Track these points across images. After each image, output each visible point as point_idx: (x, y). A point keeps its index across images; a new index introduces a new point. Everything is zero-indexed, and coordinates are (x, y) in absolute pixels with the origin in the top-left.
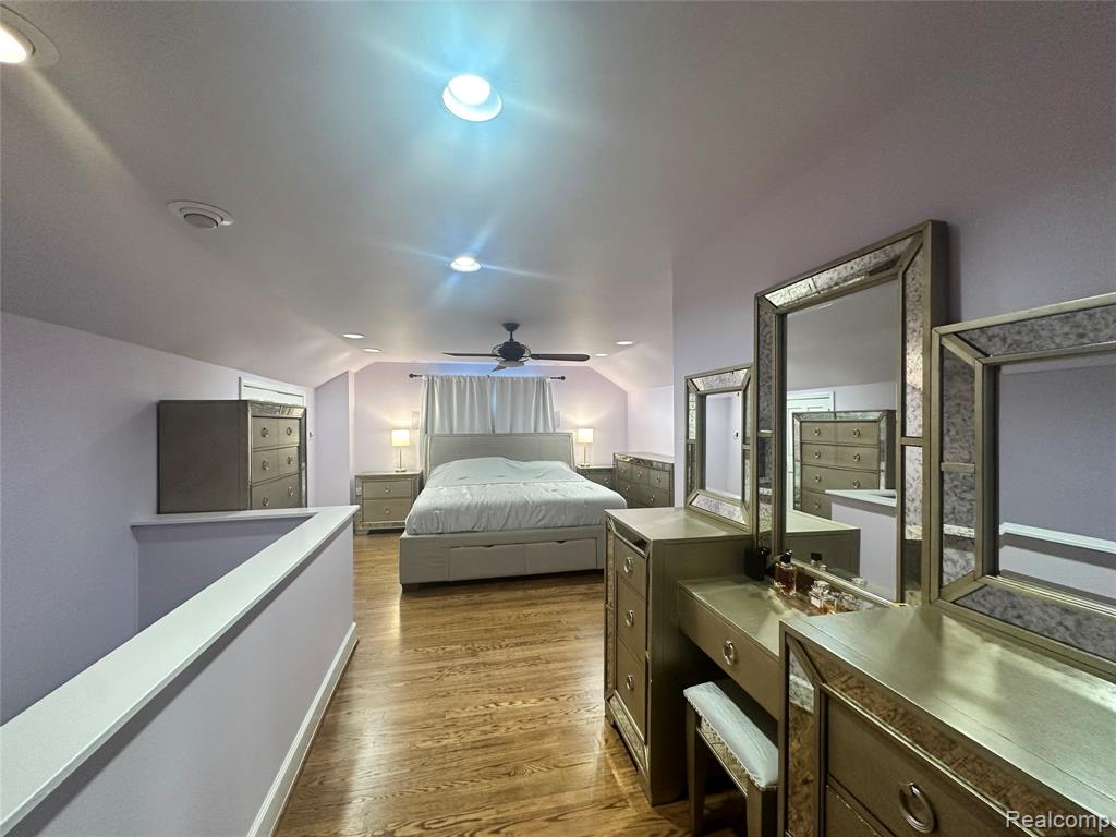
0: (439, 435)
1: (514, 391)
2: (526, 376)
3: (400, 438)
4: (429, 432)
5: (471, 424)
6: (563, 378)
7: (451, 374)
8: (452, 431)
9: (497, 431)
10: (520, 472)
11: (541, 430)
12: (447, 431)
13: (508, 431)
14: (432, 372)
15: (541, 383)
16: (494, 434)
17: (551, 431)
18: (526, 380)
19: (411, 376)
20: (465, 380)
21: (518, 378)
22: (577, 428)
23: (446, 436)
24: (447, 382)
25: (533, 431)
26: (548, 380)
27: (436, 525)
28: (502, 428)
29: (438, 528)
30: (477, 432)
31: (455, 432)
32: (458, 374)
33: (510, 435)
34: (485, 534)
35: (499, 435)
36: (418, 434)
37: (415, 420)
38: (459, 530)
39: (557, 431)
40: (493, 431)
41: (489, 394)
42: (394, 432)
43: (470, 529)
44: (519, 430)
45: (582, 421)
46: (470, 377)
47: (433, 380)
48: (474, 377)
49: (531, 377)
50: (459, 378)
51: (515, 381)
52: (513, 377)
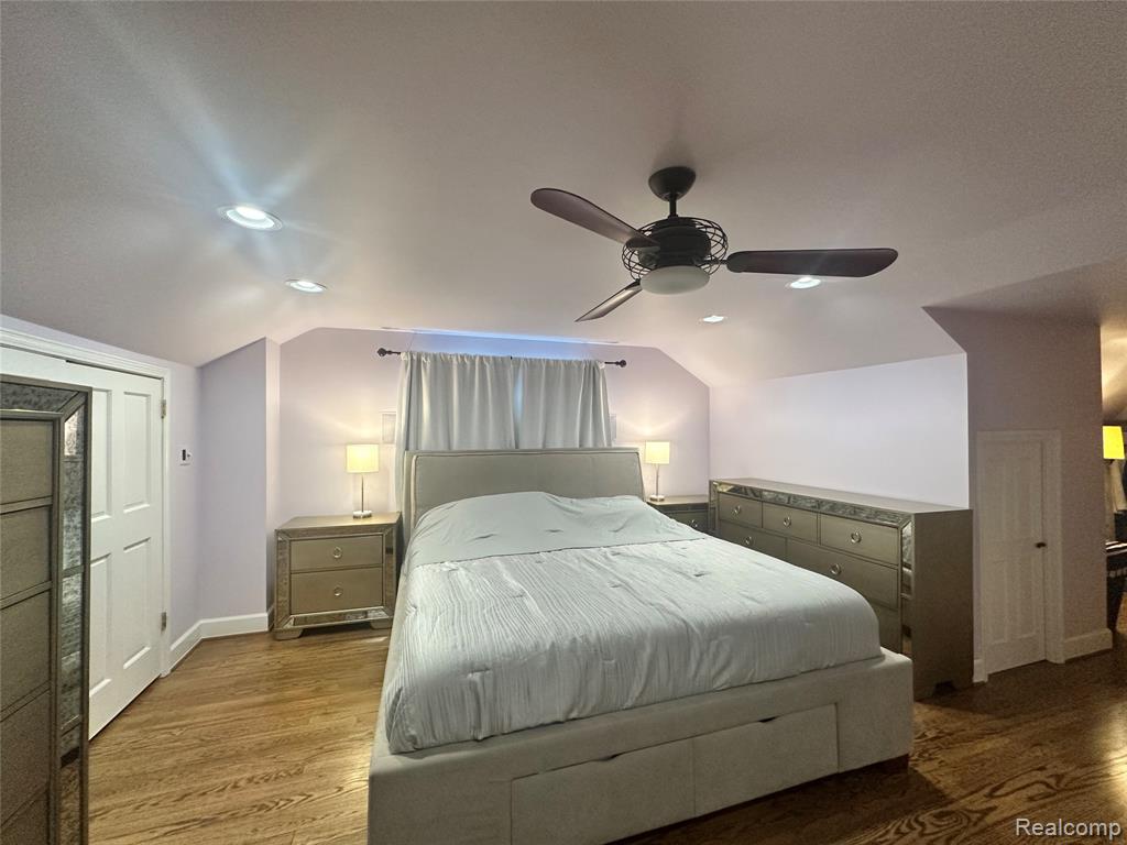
0: (431, 454)
1: (550, 384)
2: (568, 358)
3: (362, 459)
4: (412, 447)
5: (482, 435)
6: (623, 363)
7: (450, 352)
8: (449, 446)
9: (524, 446)
10: (585, 521)
11: (590, 444)
12: (442, 447)
13: (540, 447)
14: (417, 349)
15: (592, 371)
16: (517, 451)
17: (606, 445)
18: (568, 364)
19: (382, 352)
20: (473, 363)
21: (556, 361)
22: (645, 441)
23: (440, 454)
24: (442, 365)
25: (578, 446)
26: (602, 366)
27: (471, 718)
28: (531, 440)
29: (478, 726)
30: (490, 448)
31: (455, 447)
32: (461, 352)
33: (546, 451)
34: (602, 724)
35: (527, 453)
36: (392, 453)
37: (388, 427)
38: (531, 722)
39: (614, 445)
40: (517, 445)
41: (510, 385)
42: (349, 447)
43: (559, 717)
44: (557, 443)
45: (647, 429)
46: (481, 358)
47: (419, 360)
48: (488, 358)
49: (576, 361)
50: (462, 357)
51: (551, 367)
52: (548, 361)
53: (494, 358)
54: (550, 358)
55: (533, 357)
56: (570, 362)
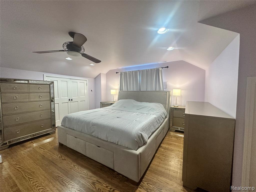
1: (147, 75)
5: (133, 88)
6: (167, 67)
7: (127, 71)
8: (128, 90)
13: (145, 90)
14: (122, 71)
15: (158, 70)
17: (162, 90)
19: (116, 73)
20: (131, 73)
21: (148, 70)
24: (125, 73)
25: (154, 90)
26: (161, 69)
28: (143, 89)
30: (135, 90)
32: (129, 71)
39: (164, 90)
40: (140, 90)
41: (138, 77)
42: (111, 90)
44: (149, 89)
45: (178, 86)
46: (132, 71)
47: (122, 73)
48: (133, 71)
49: (153, 69)
50: (129, 72)
51: (147, 71)
52: (146, 70)
53: (135, 71)
54: (147, 69)
55: (143, 69)
56: (152, 69)
